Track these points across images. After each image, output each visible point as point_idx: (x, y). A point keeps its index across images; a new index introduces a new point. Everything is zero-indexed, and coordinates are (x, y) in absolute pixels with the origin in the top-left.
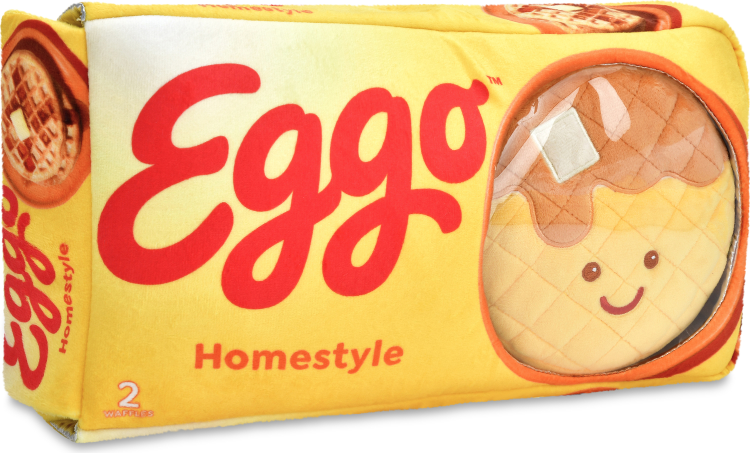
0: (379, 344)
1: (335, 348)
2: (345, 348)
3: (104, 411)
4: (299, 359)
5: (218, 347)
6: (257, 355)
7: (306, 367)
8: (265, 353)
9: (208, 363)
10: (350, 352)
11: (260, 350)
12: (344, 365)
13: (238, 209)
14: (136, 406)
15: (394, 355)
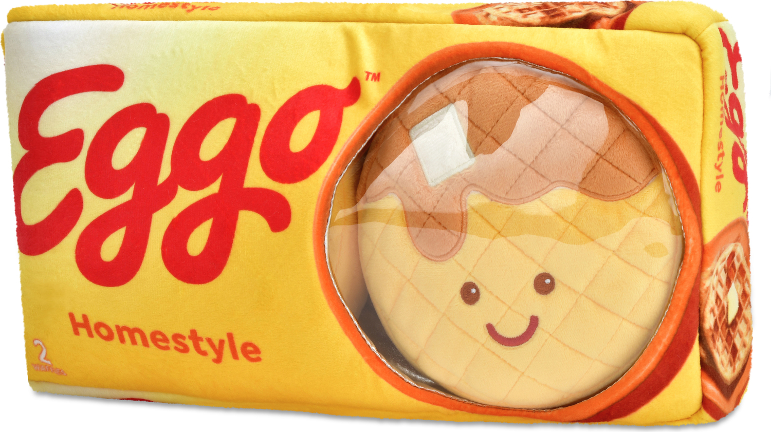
0: (230, 336)
1: (189, 334)
2: (199, 334)
3: (32, 364)
4: (158, 339)
5: (85, 317)
6: (120, 330)
7: (167, 348)
8: (126, 328)
9: (83, 331)
10: (204, 340)
11: (121, 325)
12: (204, 353)
13: (88, 196)
14: (49, 362)
15: (251, 352)
